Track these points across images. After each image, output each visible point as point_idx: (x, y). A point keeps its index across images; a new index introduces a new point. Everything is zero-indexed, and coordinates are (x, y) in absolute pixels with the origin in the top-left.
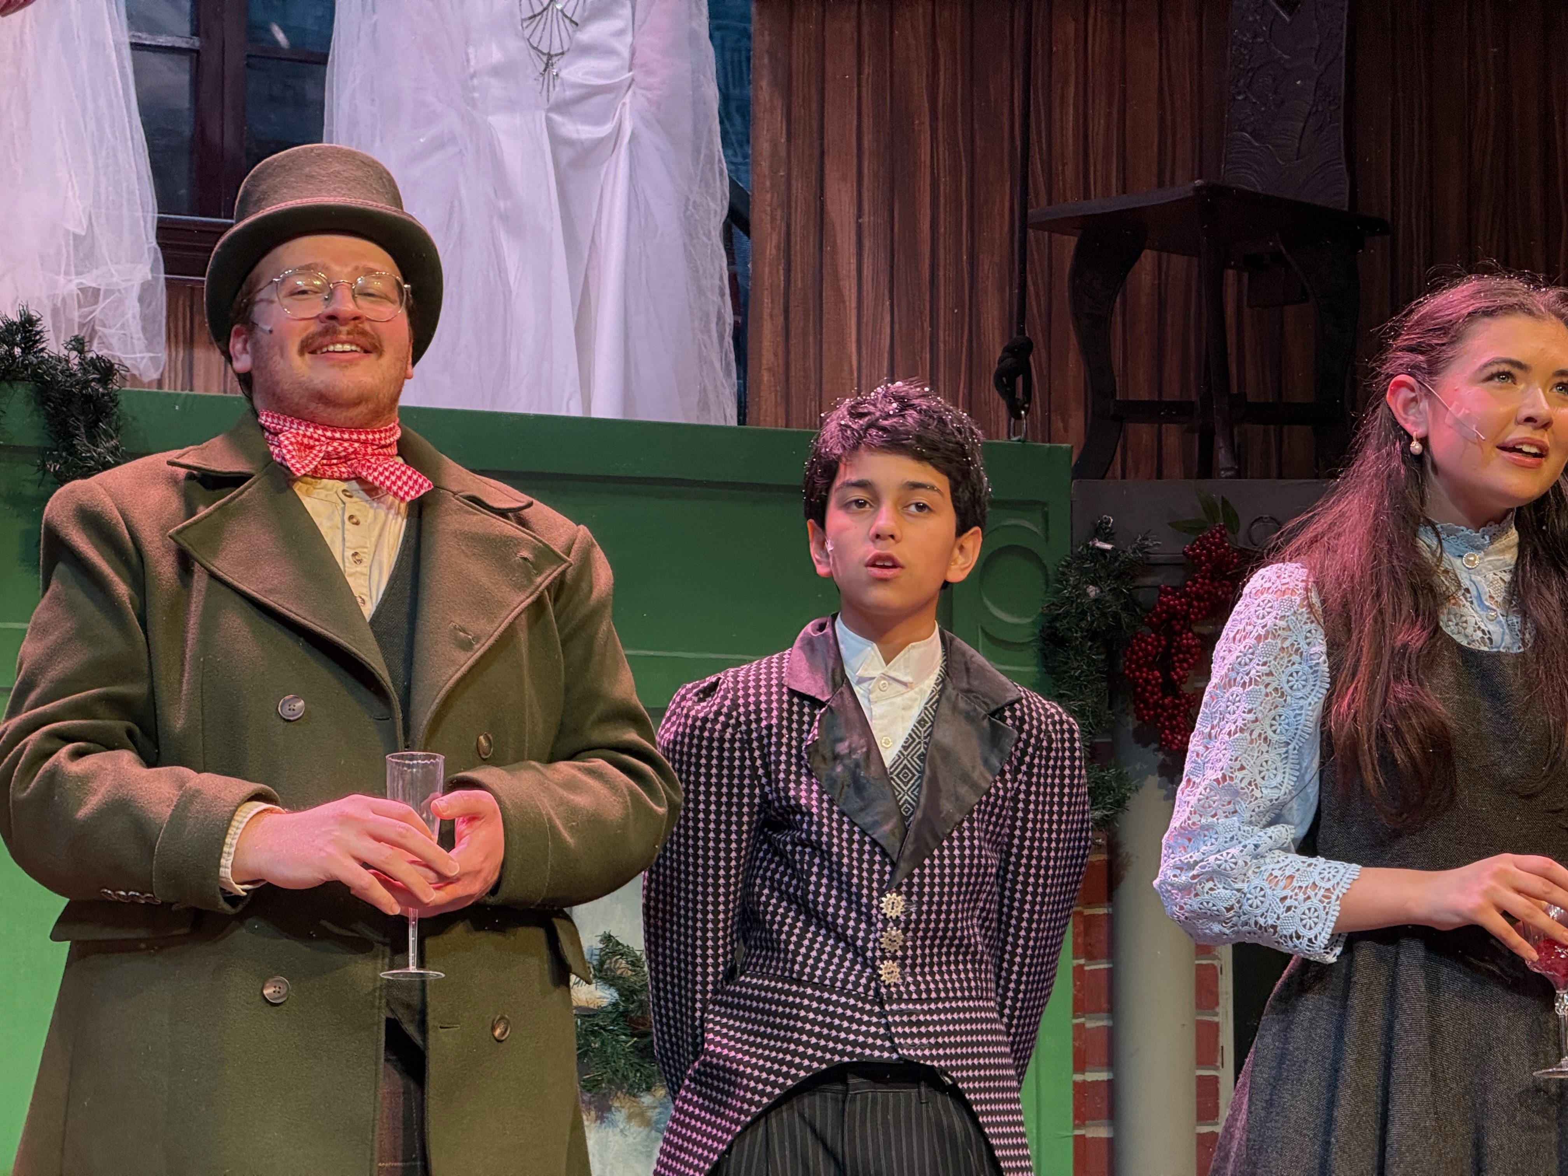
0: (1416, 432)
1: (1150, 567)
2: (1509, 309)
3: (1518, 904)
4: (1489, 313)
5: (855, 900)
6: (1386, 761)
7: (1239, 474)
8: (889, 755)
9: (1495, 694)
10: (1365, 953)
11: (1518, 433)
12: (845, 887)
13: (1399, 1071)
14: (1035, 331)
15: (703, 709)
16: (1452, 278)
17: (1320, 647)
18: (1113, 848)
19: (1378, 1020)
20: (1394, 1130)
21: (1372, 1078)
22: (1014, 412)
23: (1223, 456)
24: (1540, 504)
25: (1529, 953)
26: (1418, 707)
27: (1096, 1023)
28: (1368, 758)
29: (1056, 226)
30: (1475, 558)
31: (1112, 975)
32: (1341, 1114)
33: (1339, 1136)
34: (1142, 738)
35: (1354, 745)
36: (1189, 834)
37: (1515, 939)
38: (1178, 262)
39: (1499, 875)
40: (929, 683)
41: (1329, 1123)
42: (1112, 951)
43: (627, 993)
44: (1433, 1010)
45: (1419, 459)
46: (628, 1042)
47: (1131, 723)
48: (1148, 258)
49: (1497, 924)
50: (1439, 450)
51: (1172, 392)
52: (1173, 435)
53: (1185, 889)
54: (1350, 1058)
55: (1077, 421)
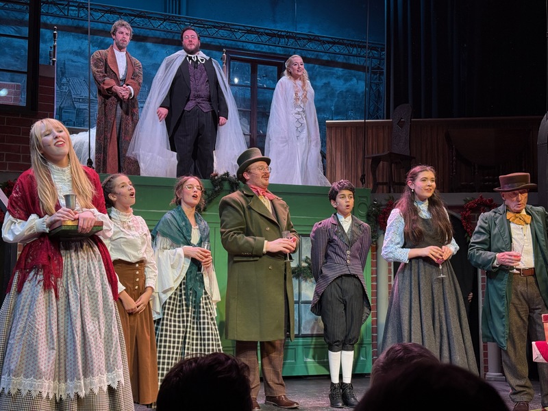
0: (413, 188)
1: (382, 206)
2: (424, 170)
3: (434, 253)
4: (421, 171)
5: (343, 252)
6: (413, 235)
7: (394, 192)
8: (346, 232)
9: (428, 224)
10: (413, 261)
11: (428, 188)
12: (341, 250)
13: (421, 277)
14: (366, 173)
15: (320, 226)
16: (416, 166)
17: (403, 220)
18: (377, 244)
19: (416, 270)
20: (421, 286)
21: (416, 278)
22: (363, 184)
23: (392, 190)
24: (431, 197)
25: (435, 260)
26: (417, 227)
27: (374, 268)
28: (410, 235)
29: (368, 158)
30: (423, 205)
31: (376, 262)
32: (413, 284)
33: (413, 287)
34: (381, 229)
35: (408, 233)
36: (385, 247)
37: (433, 258)
38: (385, 163)
39: (431, 249)
40: (350, 222)
41: (411, 285)
42: (376, 259)
43: (309, 264)
44: (425, 269)
45: (413, 192)
46: (309, 271)
47: (379, 227)
48: (381, 163)
49: (431, 256)
50: (417, 190)
51: (385, 181)
52: (385, 187)
53: (386, 255)
54: (413, 276)
55: (371, 185)
